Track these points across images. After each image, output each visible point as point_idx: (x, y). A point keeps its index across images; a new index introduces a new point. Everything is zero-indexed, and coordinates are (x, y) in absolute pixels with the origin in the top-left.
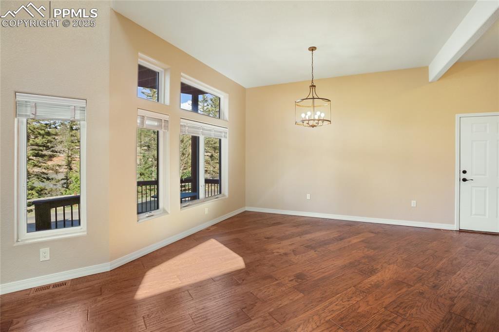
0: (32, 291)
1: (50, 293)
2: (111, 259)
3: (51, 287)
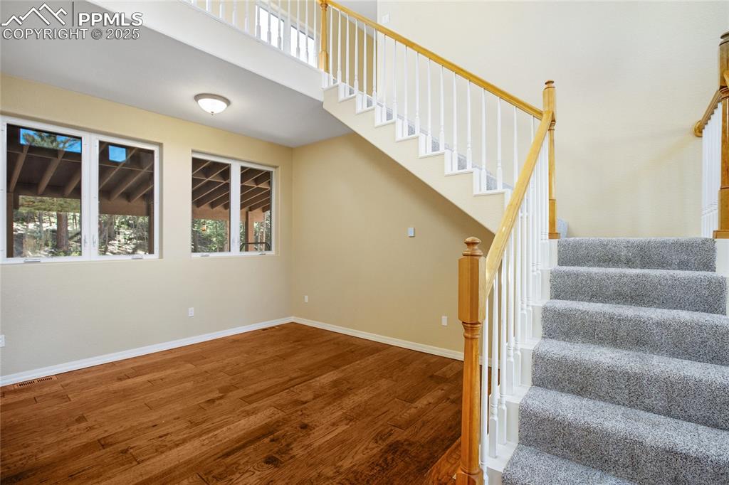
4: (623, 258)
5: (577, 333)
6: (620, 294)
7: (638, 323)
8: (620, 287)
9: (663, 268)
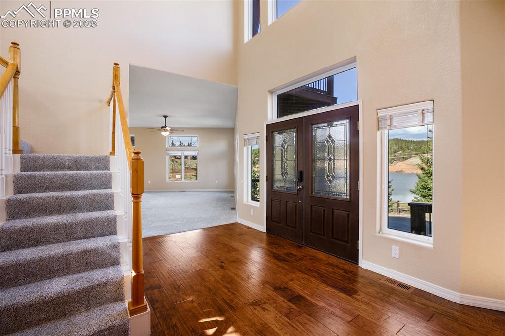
0: (384, 279)
1: (392, 289)
2: (463, 291)
3: (397, 284)
4: (67, 166)
5: (35, 211)
6: (64, 185)
7: (71, 199)
8: (63, 181)
9: (88, 170)
